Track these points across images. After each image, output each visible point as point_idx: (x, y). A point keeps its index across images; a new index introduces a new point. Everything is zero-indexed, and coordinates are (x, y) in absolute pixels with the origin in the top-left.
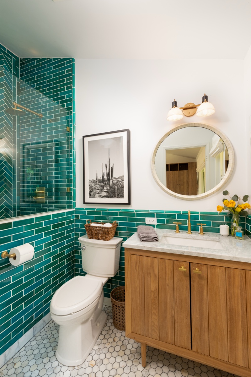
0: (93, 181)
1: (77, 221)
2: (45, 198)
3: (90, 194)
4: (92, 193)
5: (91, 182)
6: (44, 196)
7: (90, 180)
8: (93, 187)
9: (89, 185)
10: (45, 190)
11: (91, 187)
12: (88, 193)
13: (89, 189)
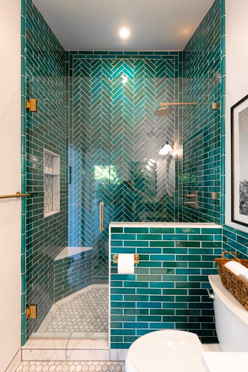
0: (245, 184)
1: (225, 246)
2: (196, 204)
3: (241, 207)
4: (244, 205)
5: (242, 185)
6: (195, 201)
7: (241, 182)
8: (245, 193)
9: (240, 191)
10: (196, 193)
11: (242, 194)
12: (239, 204)
13: (239, 198)
